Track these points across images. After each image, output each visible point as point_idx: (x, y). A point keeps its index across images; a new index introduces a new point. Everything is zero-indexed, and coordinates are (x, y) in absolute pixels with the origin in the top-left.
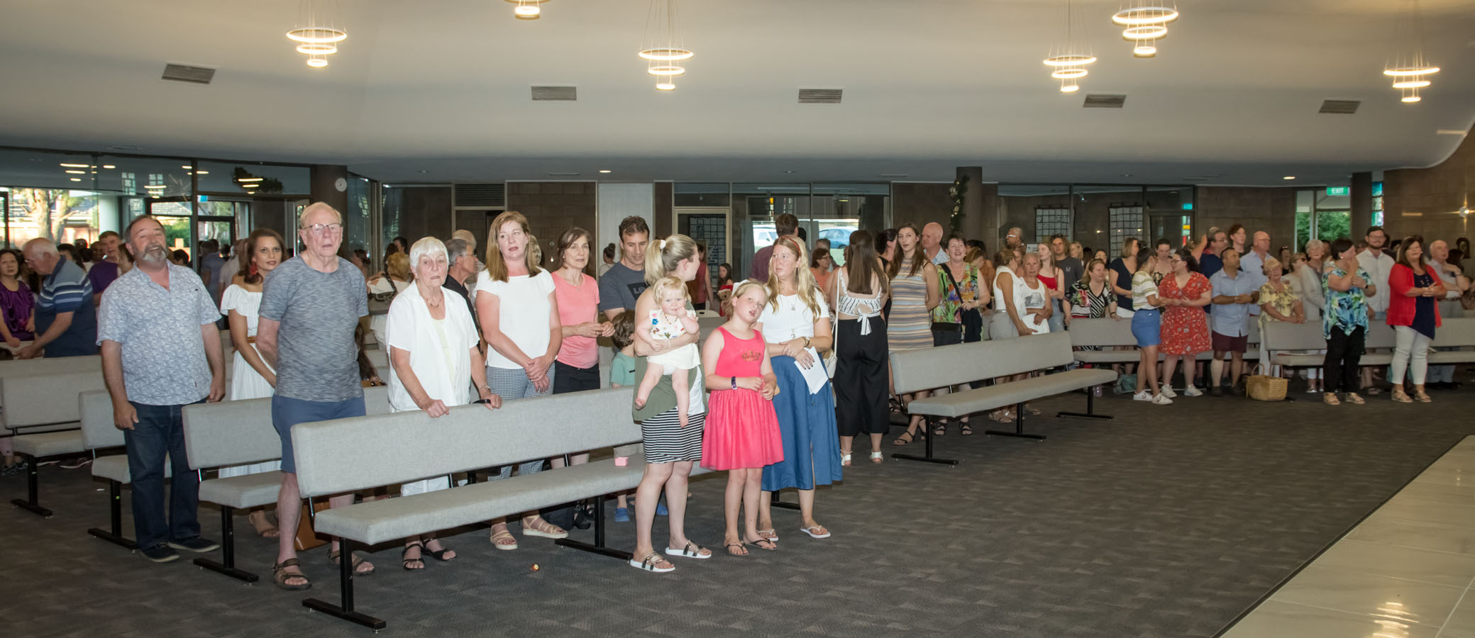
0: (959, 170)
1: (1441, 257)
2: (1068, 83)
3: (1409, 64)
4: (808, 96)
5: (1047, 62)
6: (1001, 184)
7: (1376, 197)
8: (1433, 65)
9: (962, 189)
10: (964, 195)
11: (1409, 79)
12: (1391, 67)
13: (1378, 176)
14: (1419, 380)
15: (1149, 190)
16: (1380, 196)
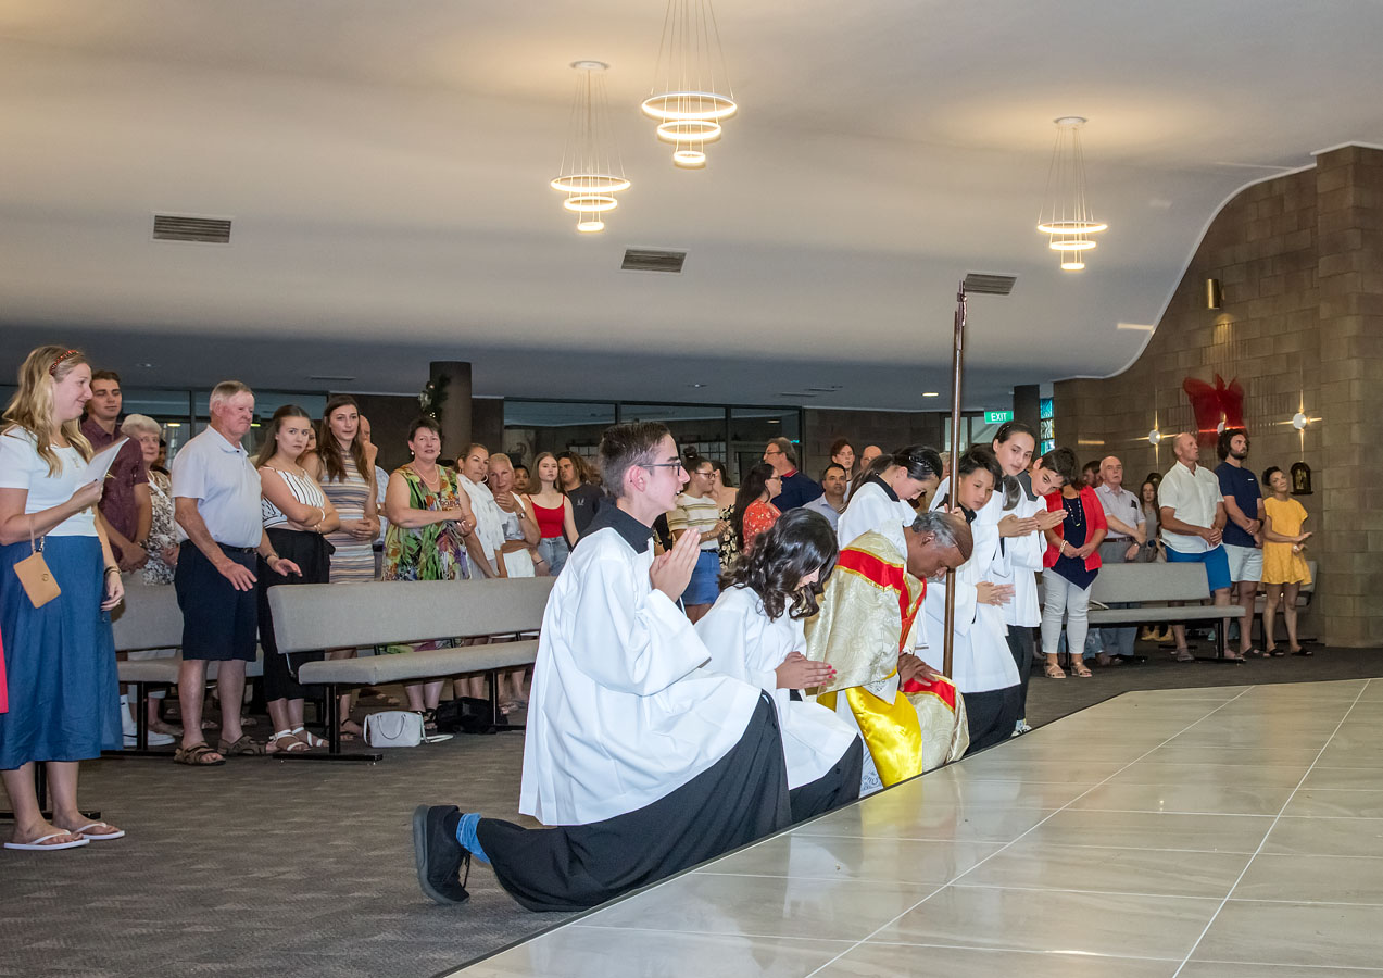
0: (434, 366)
1: (1113, 481)
2: (588, 217)
3: (1069, 217)
4: (169, 227)
5: (556, 186)
6: (508, 399)
7: (1045, 420)
8: (1099, 219)
9: (438, 396)
10: (442, 406)
11: (1069, 238)
12: (1047, 220)
13: (1046, 391)
14: (1077, 649)
15: (736, 415)
16: (1049, 419)
